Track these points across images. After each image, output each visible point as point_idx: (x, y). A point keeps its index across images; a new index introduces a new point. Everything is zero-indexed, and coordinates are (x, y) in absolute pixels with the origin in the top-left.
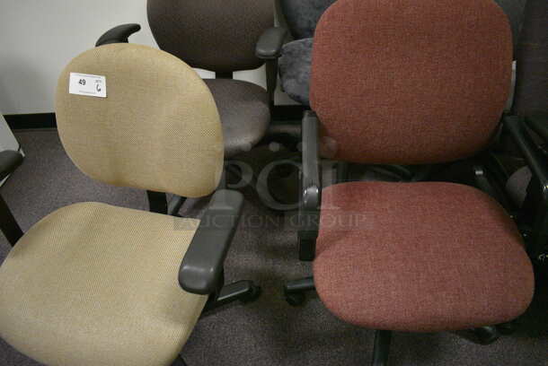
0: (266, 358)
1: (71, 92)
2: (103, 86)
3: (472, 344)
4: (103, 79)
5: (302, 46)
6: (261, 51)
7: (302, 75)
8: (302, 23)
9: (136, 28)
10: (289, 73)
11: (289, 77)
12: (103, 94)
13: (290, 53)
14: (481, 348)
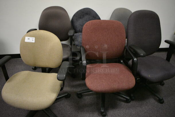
0: (73, 111)
1: (25, 41)
2: (34, 40)
3: (125, 103)
4: (34, 38)
5: (78, 34)
6: (69, 34)
7: (79, 40)
8: (78, 29)
9: (36, 30)
10: (76, 40)
11: (76, 41)
12: (34, 42)
13: (76, 36)
14: (127, 104)
